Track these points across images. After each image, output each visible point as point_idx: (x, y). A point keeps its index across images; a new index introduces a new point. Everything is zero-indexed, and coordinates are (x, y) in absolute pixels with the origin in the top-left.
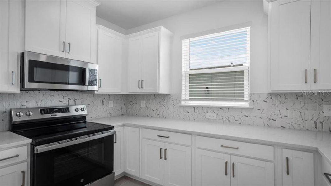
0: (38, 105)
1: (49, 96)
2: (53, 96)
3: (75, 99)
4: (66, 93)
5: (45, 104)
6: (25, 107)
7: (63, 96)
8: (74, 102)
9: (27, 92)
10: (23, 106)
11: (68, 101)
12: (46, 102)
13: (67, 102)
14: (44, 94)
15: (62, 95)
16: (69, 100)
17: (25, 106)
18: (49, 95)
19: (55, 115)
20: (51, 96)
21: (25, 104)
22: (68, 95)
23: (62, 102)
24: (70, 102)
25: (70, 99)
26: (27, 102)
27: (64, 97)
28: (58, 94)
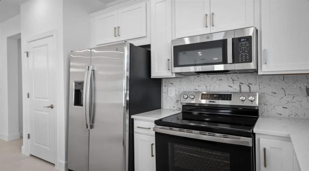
0: (207, 89)
1: (217, 80)
2: (221, 80)
3: (249, 84)
4: (236, 75)
5: (213, 89)
6: (197, 91)
7: (233, 80)
8: (248, 88)
9: (199, 77)
10: (195, 89)
11: (240, 86)
12: (214, 87)
13: (239, 88)
14: (212, 78)
15: (231, 78)
16: (241, 84)
17: (197, 89)
18: (217, 78)
19: (214, 102)
20: (219, 80)
21: (197, 88)
22: (239, 79)
23: (232, 87)
24: (242, 88)
25: (243, 84)
26: (198, 86)
27: (234, 82)
28: (227, 78)
